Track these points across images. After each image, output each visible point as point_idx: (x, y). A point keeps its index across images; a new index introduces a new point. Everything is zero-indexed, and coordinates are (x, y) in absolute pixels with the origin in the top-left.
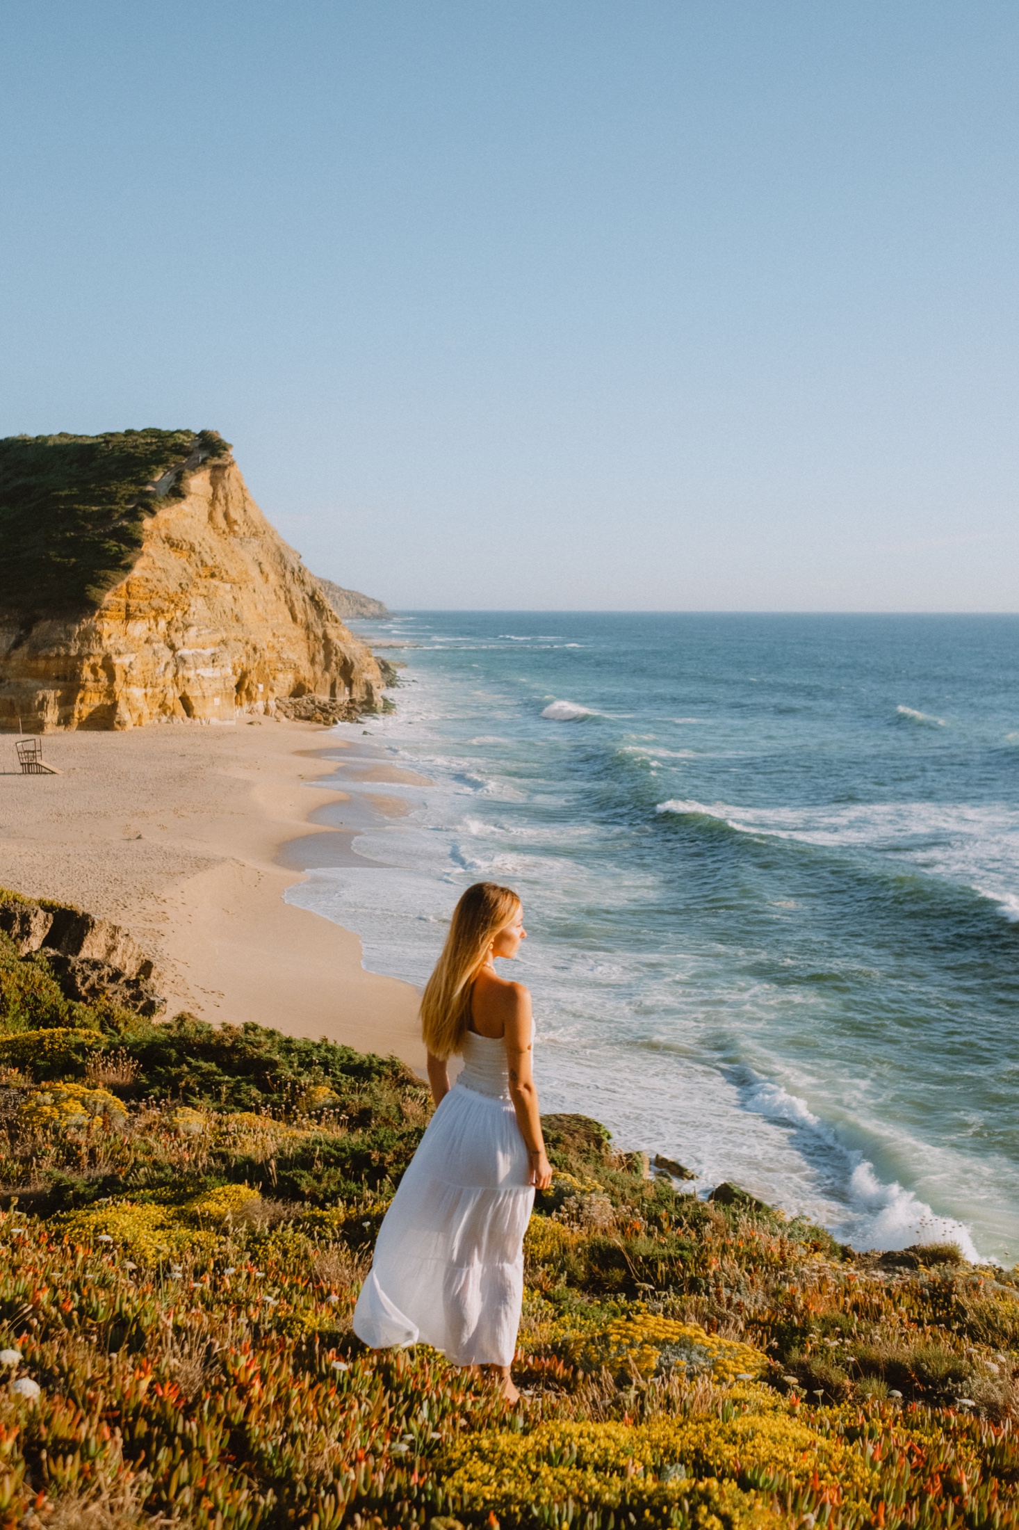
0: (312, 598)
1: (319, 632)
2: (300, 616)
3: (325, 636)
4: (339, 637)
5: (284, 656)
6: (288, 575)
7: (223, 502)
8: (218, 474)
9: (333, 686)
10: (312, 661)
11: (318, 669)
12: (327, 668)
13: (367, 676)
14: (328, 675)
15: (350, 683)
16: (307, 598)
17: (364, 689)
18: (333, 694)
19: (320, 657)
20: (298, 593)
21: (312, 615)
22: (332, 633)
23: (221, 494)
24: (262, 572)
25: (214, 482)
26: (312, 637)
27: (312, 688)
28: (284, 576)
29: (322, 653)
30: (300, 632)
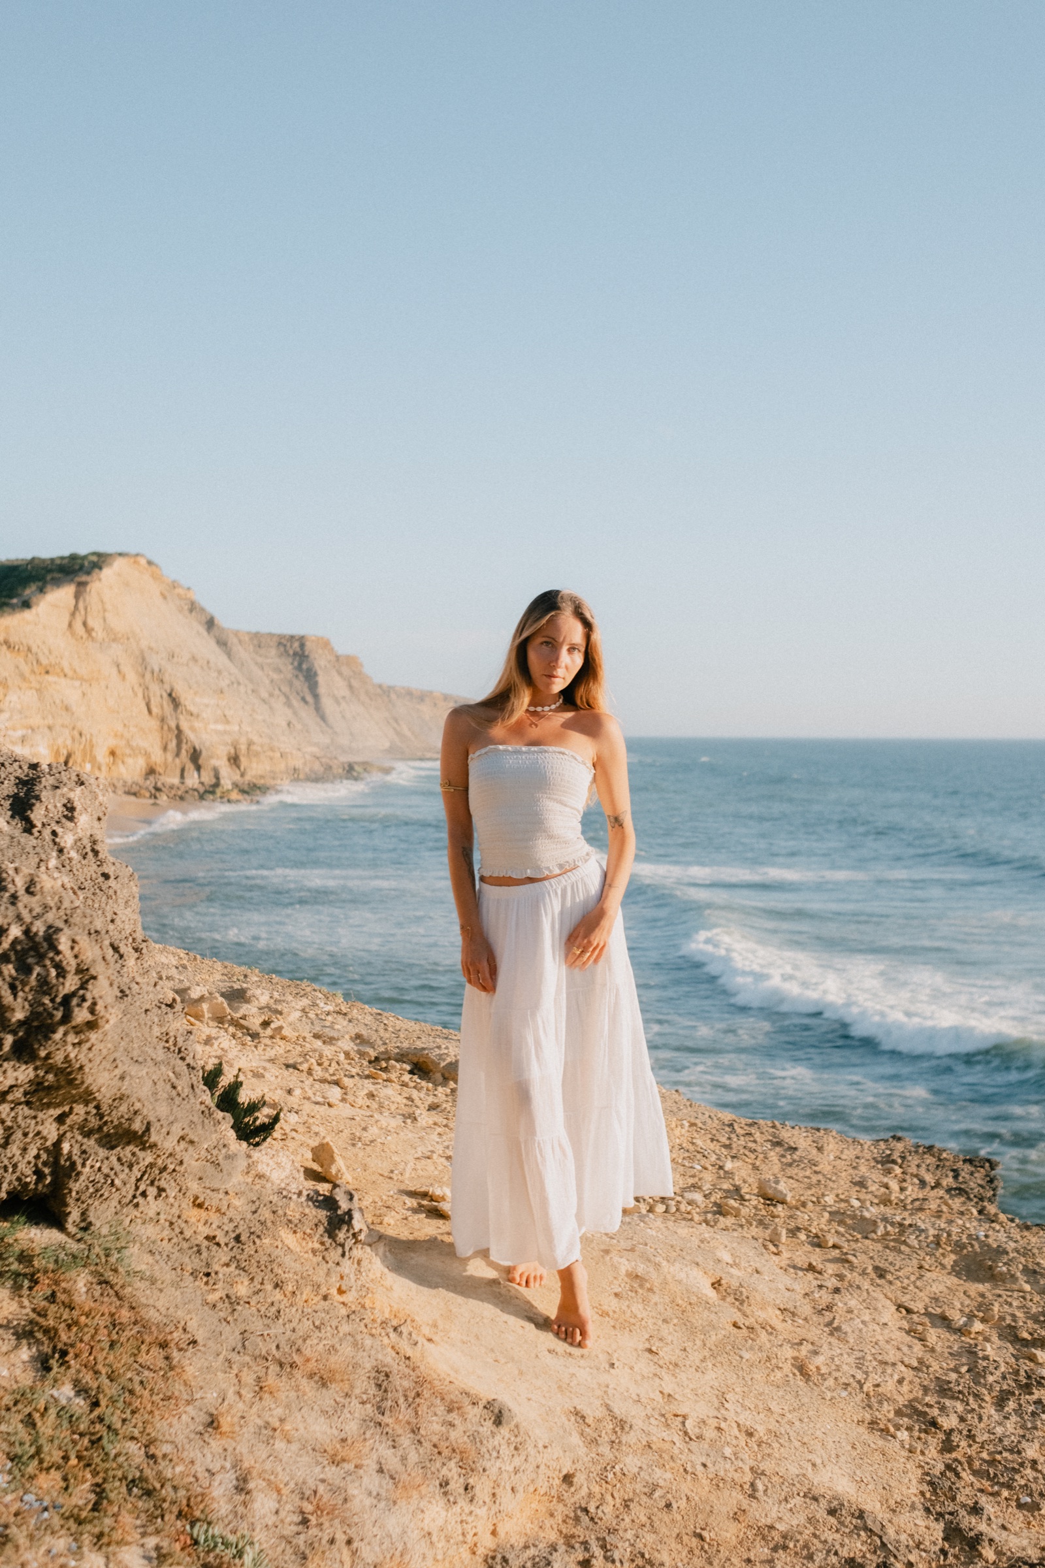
0: (170, 695)
1: (173, 725)
2: (155, 710)
3: (178, 727)
4: (193, 729)
5: (134, 744)
6: (148, 676)
7: (83, 612)
8: (82, 588)
9: (183, 771)
10: (165, 749)
11: (170, 757)
12: (178, 755)
13: (214, 762)
14: (177, 761)
15: (198, 768)
16: (165, 695)
17: (212, 774)
18: (182, 776)
19: (173, 745)
20: (156, 691)
21: (168, 708)
22: (185, 726)
23: (81, 605)
24: (119, 671)
25: (77, 596)
26: (166, 727)
27: (161, 771)
28: (143, 676)
29: (174, 742)
30: (154, 724)
